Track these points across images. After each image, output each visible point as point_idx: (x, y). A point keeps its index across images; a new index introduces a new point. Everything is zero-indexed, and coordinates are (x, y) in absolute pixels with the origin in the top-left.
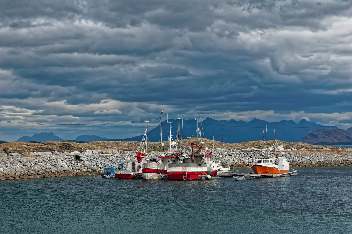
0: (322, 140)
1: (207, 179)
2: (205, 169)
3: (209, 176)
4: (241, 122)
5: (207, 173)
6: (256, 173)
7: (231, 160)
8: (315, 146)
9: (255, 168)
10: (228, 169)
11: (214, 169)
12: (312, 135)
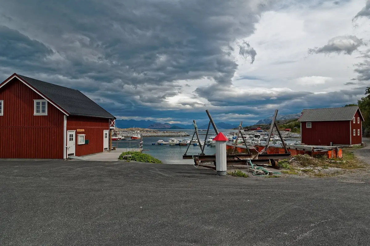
0: (155, 127)
1: (118, 140)
2: (117, 138)
3: (119, 140)
4: (126, 120)
5: (118, 139)
6: (132, 138)
7: (124, 135)
8: (152, 130)
9: (132, 137)
10: (123, 138)
11: (120, 138)
12: (152, 125)
